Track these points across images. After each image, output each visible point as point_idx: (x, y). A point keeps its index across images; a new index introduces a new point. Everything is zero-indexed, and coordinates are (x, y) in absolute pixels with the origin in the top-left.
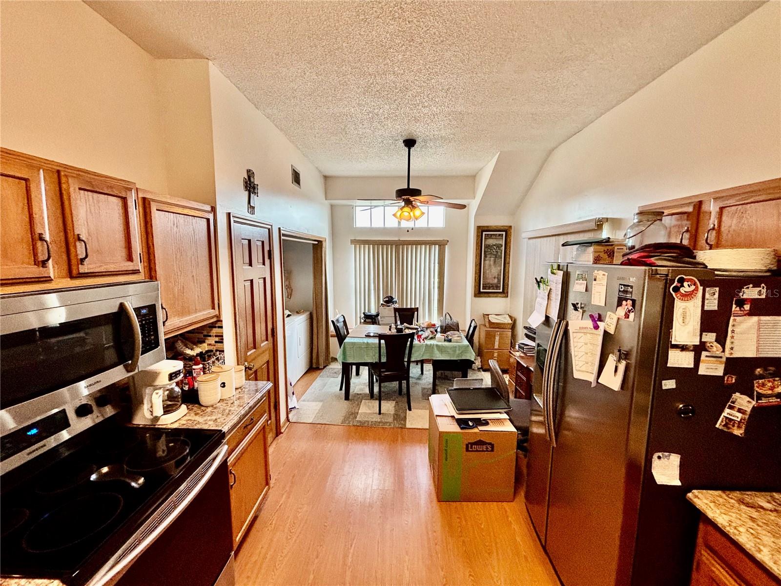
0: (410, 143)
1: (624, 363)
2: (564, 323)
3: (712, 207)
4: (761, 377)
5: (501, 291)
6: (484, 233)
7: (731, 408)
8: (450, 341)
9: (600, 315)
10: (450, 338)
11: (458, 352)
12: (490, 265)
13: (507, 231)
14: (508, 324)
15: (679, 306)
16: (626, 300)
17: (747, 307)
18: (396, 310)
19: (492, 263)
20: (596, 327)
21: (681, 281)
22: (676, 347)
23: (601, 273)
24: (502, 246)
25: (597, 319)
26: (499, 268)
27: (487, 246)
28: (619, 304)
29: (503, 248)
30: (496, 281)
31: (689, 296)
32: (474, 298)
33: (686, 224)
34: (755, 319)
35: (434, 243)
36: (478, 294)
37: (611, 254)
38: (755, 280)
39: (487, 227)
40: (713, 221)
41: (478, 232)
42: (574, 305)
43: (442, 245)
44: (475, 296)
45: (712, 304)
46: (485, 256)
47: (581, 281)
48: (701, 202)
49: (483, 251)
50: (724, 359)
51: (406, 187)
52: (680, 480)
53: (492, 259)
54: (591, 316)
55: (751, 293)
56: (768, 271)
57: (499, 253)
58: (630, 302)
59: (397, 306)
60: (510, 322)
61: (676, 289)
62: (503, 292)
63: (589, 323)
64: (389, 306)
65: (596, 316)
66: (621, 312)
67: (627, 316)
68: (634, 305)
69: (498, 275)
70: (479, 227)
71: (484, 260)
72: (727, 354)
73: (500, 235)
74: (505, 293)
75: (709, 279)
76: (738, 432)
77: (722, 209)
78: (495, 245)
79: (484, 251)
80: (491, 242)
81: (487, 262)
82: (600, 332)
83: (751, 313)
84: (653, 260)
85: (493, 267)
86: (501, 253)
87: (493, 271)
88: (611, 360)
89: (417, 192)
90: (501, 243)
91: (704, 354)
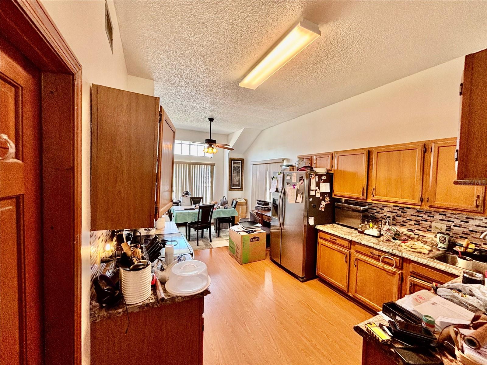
0: (211, 120)
1: (302, 195)
2: (283, 189)
3: (314, 158)
4: (326, 197)
5: (240, 188)
6: (233, 161)
7: (322, 204)
8: (227, 208)
9: (295, 185)
10: (227, 207)
11: (230, 213)
12: (235, 176)
13: (242, 160)
14: (244, 202)
15: (312, 180)
16: (301, 179)
17: (323, 181)
18: (191, 198)
19: (236, 175)
20: (294, 188)
21: (312, 174)
22: (311, 190)
23: (295, 173)
24: (240, 167)
25: (294, 186)
26: (239, 177)
27: (234, 167)
28: (300, 181)
29: (241, 168)
30: (238, 183)
31: (313, 178)
32: (229, 191)
33: (309, 162)
34: (324, 183)
35: (209, 164)
36: (230, 189)
37: (293, 169)
38: (324, 175)
39: (234, 158)
40: (315, 162)
41: (230, 160)
42: (287, 183)
43: (212, 165)
44: (229, 190)
45: (317, 180)
46: (233, 172)
47: (289, 176)
48: (312, 156)
49: (231, 169)
50: (320, 193)
51: (209, 139)
52: (314, 223)
53: (236, 173)
54: (293, 185)
55: (323, 178)
56: (326, 173)
57: (239, 171)
58: (302, 180)
59: (191, 196)
60: (245, 201)
61: (311, 177)
62: (241, 188)
63: (292, 187)
64: (187, 196)
65: (294, 185)
66: (300, 183)
67: (302, 183)
68: (303, 181)
69: (239, 180)
70: (230, 158)
71: (233, 173)
72: (320, 192)
73: (239, 162)
74: (241, 189)
75: (317, 175)
76: (323, 210)
77: (316, 158)
78: (237, 167)
79: (233, 170)
80: (236, 165)
81: (234, 175)
82: (296, 189)
83: (324, 182)
84: (306, 170)
85: (236, 176)
86: (240, 171)
87: (236, 179)
88: (299, 195)
89: (214, 142)
90: (240, 166)
91: (316, 192)
